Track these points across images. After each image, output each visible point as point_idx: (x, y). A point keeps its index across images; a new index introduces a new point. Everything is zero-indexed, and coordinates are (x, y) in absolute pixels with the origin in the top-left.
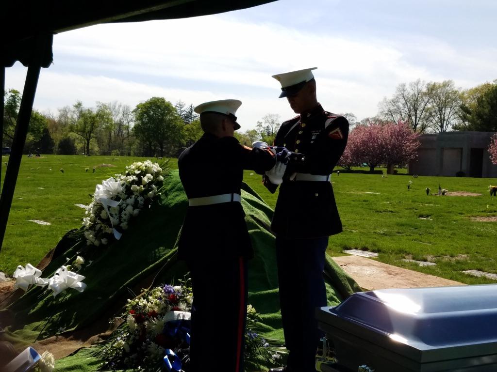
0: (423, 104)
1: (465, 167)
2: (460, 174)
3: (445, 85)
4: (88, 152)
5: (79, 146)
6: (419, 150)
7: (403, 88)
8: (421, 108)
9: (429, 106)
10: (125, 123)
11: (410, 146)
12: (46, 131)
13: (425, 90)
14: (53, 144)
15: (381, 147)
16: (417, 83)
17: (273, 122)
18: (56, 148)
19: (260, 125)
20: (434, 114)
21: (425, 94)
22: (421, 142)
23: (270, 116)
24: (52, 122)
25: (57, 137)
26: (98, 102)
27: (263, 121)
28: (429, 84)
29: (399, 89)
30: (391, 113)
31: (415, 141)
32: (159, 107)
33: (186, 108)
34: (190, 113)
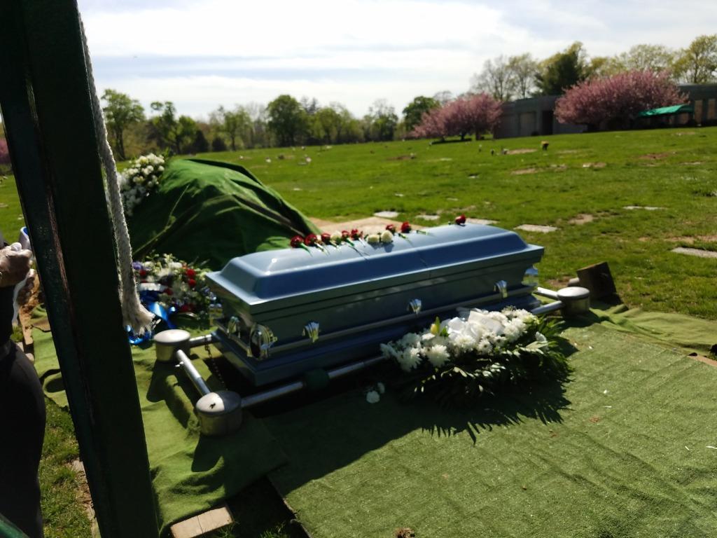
0: (507, 77)
1: (538, 127)
2: (535, 134)
3: (524, 57)
4: (234, 147)
5: (228, 143)
6: (501, 116)
7: (488, 64)
8: (505, 79)
9: (512, 77)
10: (263, 120)
11: (493, 114)
12: (200, 134)
13: (507, 63)
14: (208, 144)
15: (469, 117)
16: (501, 58)
17: (382, 106)
18: (210, 147)
19: (371, 110)
20: (516, 84)
21: (507, 67)
22: (503, 109)
23: (380, 100)
24: (204, 125)
25: (210, 138)
26: (236, 105)
27: (373, 106)
28: (510, 58)
29: (485, 65)
30: (480, 86)
31: (497, 109)
32: (286, 103)
33: (310, 102)
34: (313, 105)
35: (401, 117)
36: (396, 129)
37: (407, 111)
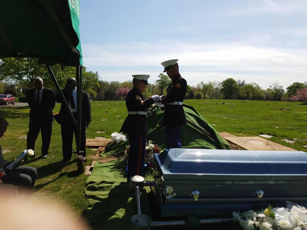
4: (204, 98)
5: (202, 96)
10: (219, 88)
12: (192, 92)
14: (194, 96)
17: (276, 85)
18: (195, 97)
19: (271, 86)
23: (275, 83)
24: (194, 88)
25: (195, 94)
32: (230, 82)
33: (242, 81)
34: (243, 83)
35: (286, 91)
36: (282, 96)
37: (288, 88)
